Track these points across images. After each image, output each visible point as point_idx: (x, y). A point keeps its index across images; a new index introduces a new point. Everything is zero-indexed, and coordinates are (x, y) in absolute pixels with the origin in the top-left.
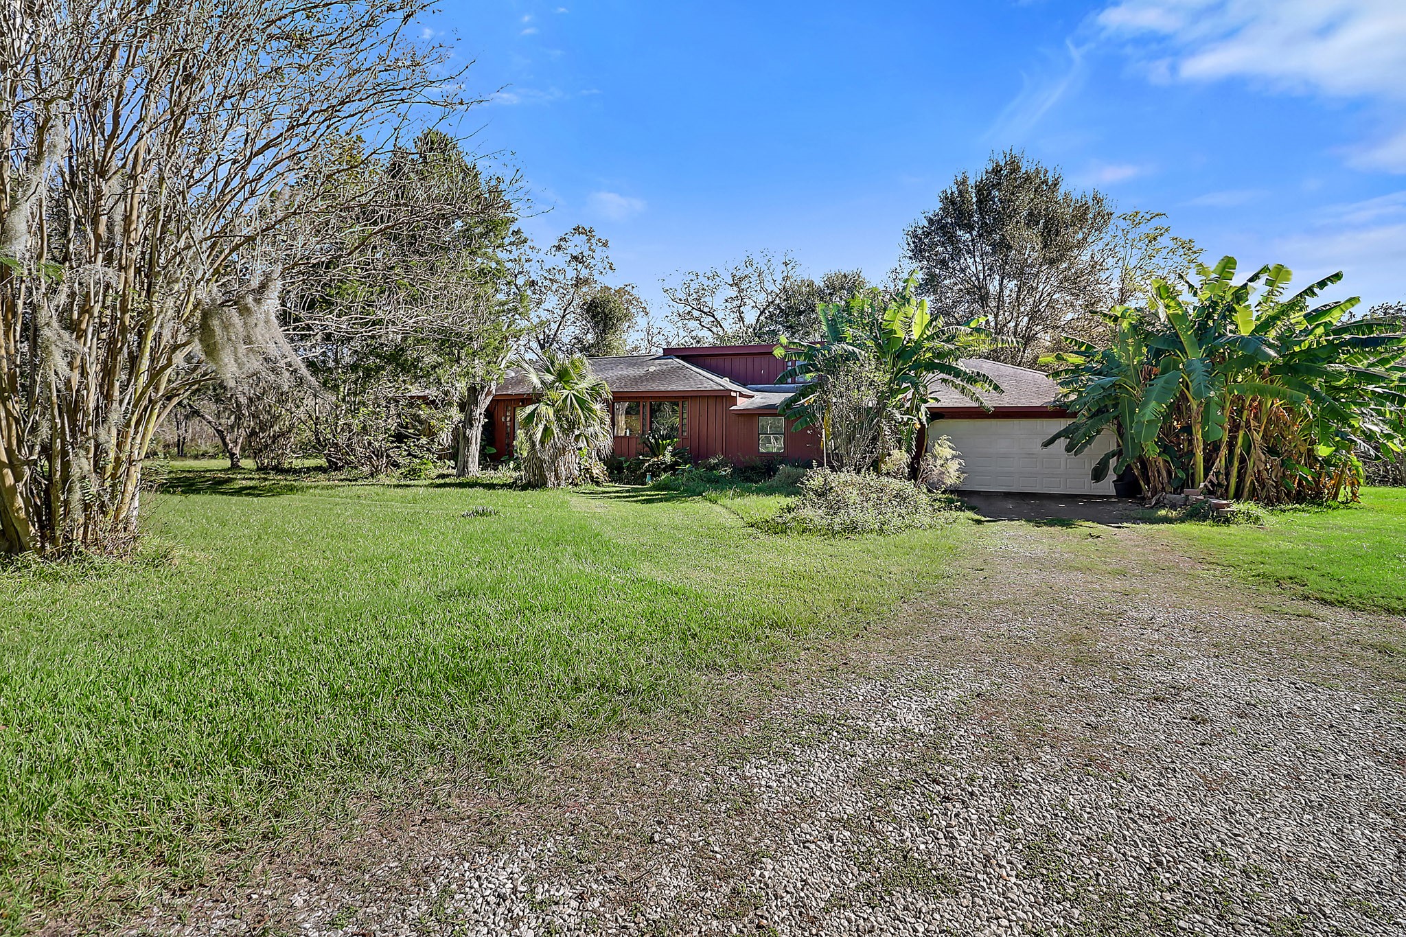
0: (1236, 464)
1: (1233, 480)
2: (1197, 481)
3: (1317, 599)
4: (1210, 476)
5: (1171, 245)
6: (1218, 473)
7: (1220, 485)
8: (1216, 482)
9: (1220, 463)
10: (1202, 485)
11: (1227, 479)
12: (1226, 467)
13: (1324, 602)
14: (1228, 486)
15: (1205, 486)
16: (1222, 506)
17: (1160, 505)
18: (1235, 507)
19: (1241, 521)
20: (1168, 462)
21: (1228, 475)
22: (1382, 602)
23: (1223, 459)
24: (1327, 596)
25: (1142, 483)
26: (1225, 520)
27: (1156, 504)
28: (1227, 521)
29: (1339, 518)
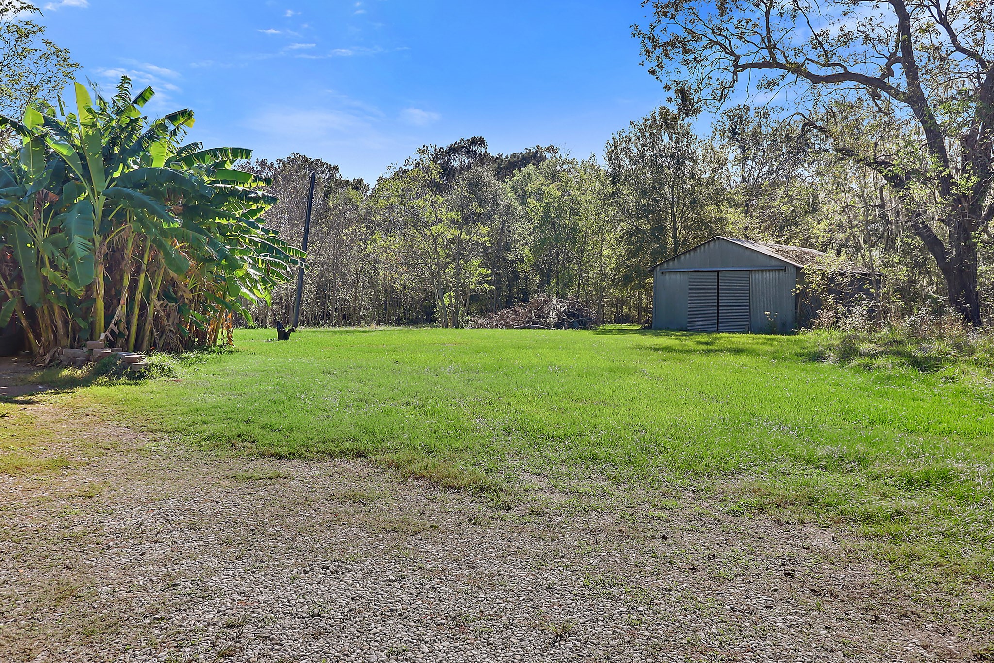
0: (137, 311)
1: (134, 330)
2: (97, 331)
3: (272, 455)
4: (112, 326)
5: (44, 48)
6: (118, 322)
7: (121, 334)
8: (117, 331)
9: (121, 311)
10: (103, 336)
11: (128, 328)
12: (127, 315)
13: (280, 457)
14: (128, 336)
15: (107, 337)
16: (134, 360)
17: (57, 364)
18: (147, 360)
19: (156, 375)
20: (64, 310)
21: (128, 323)
22: (323, 447)
23: (125, 306)
24: (280, 450)
25: (31, 336)
26: (137, 376)
27: (51, 361)
28: (141, 376)
29: (231, 363)
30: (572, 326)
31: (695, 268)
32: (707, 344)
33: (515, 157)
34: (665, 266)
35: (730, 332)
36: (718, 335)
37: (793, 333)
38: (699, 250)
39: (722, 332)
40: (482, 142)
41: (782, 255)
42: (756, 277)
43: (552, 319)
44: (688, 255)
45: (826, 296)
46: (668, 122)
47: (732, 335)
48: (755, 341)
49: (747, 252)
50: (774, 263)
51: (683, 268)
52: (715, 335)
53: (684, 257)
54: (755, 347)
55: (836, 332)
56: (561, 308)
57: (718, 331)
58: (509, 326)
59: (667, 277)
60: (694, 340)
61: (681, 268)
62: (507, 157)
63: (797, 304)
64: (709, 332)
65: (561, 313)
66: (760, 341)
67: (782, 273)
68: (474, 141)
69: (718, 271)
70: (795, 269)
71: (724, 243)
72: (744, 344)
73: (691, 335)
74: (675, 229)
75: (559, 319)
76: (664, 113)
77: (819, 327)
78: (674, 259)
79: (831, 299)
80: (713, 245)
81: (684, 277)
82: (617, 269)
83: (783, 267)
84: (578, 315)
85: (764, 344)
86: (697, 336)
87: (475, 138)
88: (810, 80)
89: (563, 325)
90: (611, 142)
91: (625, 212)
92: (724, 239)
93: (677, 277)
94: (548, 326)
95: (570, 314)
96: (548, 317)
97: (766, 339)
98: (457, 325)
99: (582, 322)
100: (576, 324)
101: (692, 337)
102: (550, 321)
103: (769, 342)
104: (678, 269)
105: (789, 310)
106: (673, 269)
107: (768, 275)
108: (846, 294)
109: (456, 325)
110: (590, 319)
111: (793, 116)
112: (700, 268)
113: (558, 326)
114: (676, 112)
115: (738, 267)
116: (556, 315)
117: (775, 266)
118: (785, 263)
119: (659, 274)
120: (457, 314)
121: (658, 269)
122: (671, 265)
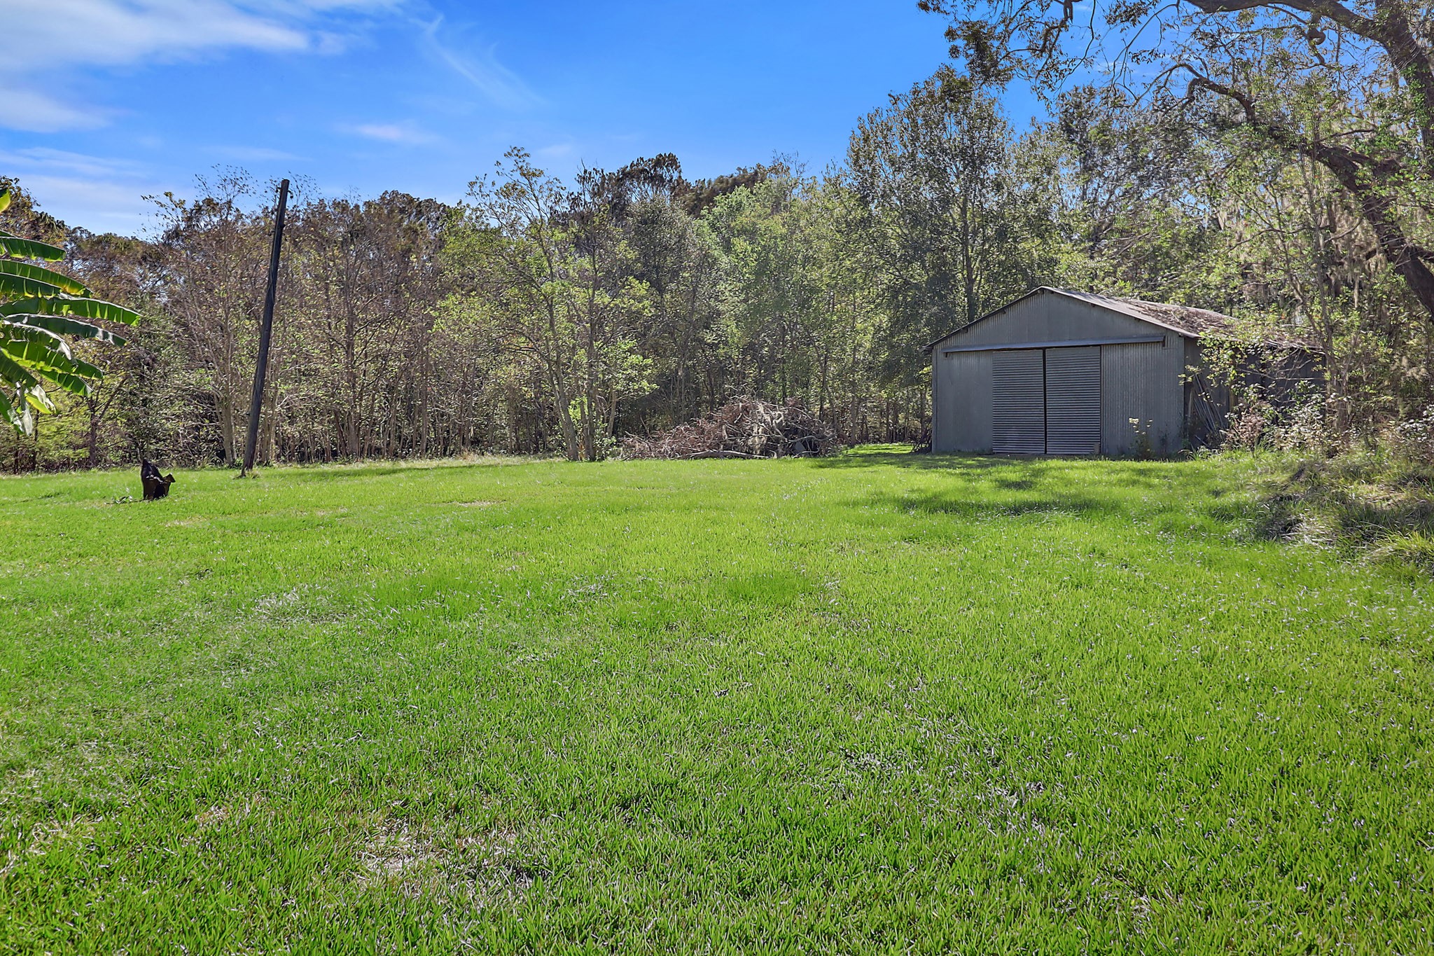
30: (791, 451)
31: (1002, 344)
32: (1018, 485)
33: (722, 182)
34: (952, 342)
35: (1066, 457)
36: (1043, 465)
37: (1183, 457)
38: (1011, 313)
39: (1052, 457)
40: (672, 161)
41: (1157, 317)
42: (1113, 357)
43: (757, 440)
44: (991, 323)
45: (1242, 386)
46: (954, 92)
47: (1069, 463)
48: (1114, 477)
49: (1095, 313)
50: (1144, 331)
51: (983, 345)
52: (1039, 465)
53: (985, 326)
54: (1117, 491)
55: (1268, 454)
56: (772, 419)
57: (1046, 455)
58: (685, 454)
59: (956, 361)
60: (996, 476)
61: (979, 346)
62: (710, 183)
63: (1186, 404)
64: (1026, 458)
65: (772, 430)
66: (1124, 476)
67: (1159, 348)
68: (659, 162)
69: (1044, 349)
70: (1182, 340)
71: (1053, 297)
72: (1094, 483)
73: (993, 465)
74: (971, 281)
75: (769, 439)
76: (946, 75)
77: (1234, 446)
78: (966, 329)
79: (1251, 392)
80: (1032, 303)
81: (986, 362)
82: (874, 352)
83: (1160, 337)
84: (802, 431)
85: (1134, 483)
86: (1004, 468)
87: (661, 155)
88: (1201, 7)
89: (776, 449)
90: (858, 132)
91: (883, 252)
92: (1052, 292)
93: (972, 361)
94: (749, 454)
95: (789, 431)
96: (749, 435)
97: (1133, 470)
98: (594, 455)
99: (810, 443)
100: (799, 446)
101: (994, 469)
102: (754, 442)
103: (1142, 479)
104: (974, 346)
105: (1171, 417)
106: (965, 347)
107: (1133, 354)
108: (1279, 383)
109: (592, 453)
110: (824, 437)
111: (1171, 70)
112: (1011, 344)
113: (766, 451)
114: (968, 75)
115: (1080, 339)
116: (765, 432)
117: (1147, 336)
118: (1164, 331)
119: (941, 356)
120: (592, 434)
121: (939, 347)
122: (961, 341)
